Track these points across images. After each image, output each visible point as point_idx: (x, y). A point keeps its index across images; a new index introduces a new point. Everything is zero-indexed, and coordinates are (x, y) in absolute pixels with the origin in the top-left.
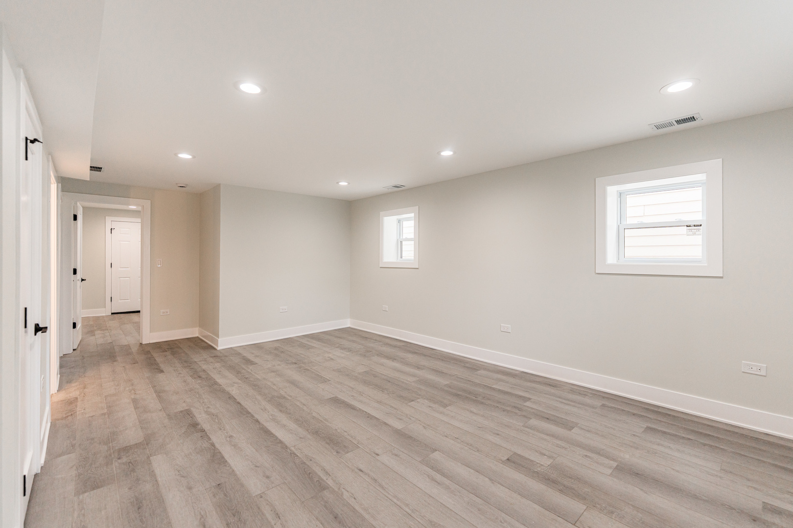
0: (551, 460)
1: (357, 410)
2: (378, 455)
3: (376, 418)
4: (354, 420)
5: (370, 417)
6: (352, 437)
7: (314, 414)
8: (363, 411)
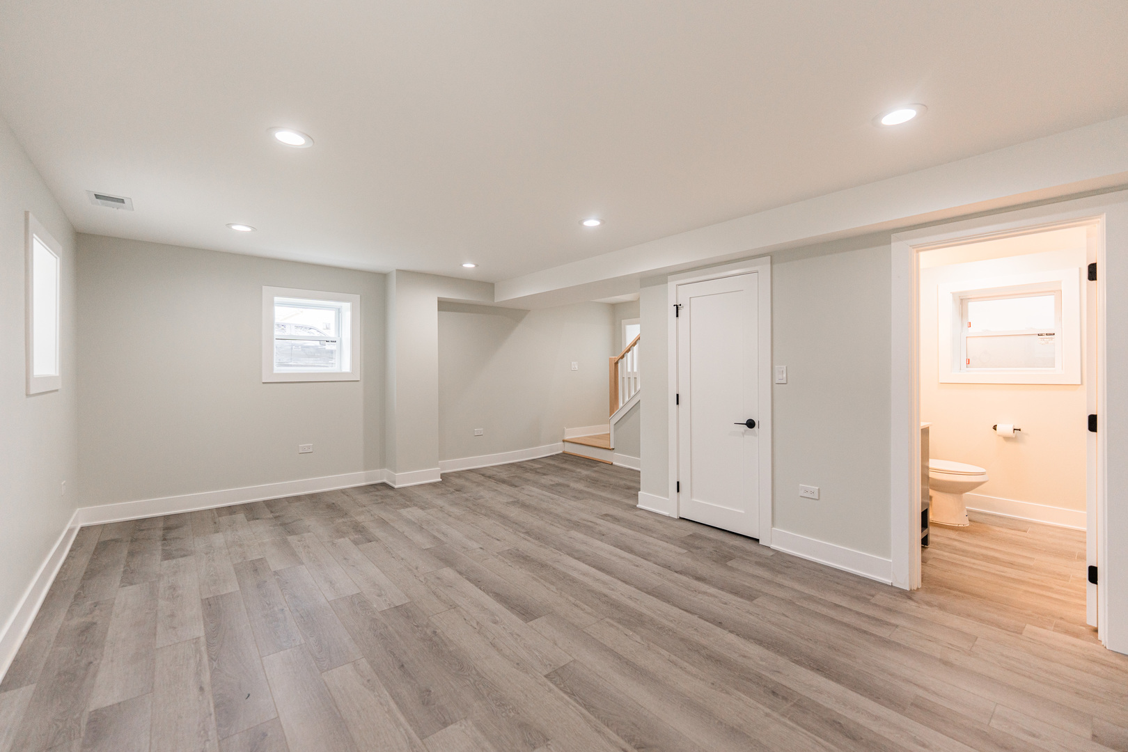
0: (336, 541)
1: (491, 592)
2: (481, 548)
3: (470, 580)
4: (499, 577)
5: (477, 583)
6: (503, 561)
7: (553, 588)
8: (484, 591)
